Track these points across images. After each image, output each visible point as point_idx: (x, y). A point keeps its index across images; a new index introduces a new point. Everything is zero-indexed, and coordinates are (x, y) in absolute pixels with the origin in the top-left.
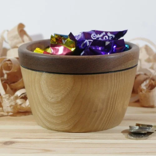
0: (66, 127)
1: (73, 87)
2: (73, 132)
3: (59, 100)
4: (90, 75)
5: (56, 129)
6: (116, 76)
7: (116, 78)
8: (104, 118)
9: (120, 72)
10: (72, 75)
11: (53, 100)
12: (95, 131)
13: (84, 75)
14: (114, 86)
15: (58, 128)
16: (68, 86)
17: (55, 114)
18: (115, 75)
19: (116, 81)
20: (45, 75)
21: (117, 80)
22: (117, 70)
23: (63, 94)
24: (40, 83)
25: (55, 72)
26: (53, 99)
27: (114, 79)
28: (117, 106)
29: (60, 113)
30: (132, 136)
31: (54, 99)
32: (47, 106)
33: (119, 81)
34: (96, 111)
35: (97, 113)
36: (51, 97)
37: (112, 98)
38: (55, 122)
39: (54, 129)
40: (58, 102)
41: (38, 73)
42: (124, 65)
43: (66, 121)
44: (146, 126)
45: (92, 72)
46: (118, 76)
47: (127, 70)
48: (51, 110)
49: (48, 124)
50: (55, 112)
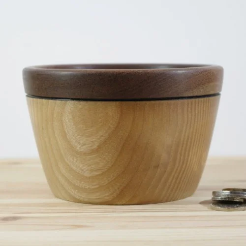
0: (106, 195)
1: (119, 123)
2: (118, 203)
3: (95, 147)
4: (148, 103)
6: (190, 105)
7: (189, 109)
8: (171, 179)
9: (197, 100)
10: (118, 103)
11: (83, 149)
13: (138, 102)
14: (188, 123)
16: (111, 122)
17: (87, 174)
19: (190, 114)
20: (70, 105)
21: (191, 112)
23: (102, 136)
24: (62, 121)
26: (84, 147)
27: (188, 111)
28: (191, 160)
31: (86, 146)
32: (73, 160)
33: (195, 115)
34: (157, 167)
35: (159, 170)
36: (82, 142)
37: (183, 144)
38: (88, 187)
40: (93, 152)
41: (58, 102)
42: (203, 88)
43: (107, 184)
45: (151, 97)
47: (208, 98)
48: (81, 166)
49: (76, 193)
50: (87, 170)
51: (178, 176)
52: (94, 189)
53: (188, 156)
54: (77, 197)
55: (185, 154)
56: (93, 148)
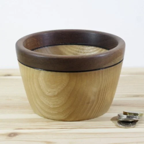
5: (53, 119)
7: (106, 73)
8: (96, 108)
9: (110, 68)
10: (68, 73)
11: (50, 94)
12: (88, 119)
15: (55, 117)
16: (64, 82)
17: (51, 106)
18: (105, 71)
21: (107, 75)
22: (107, 66)
23: (60, 89)
24: (38, 79)
25: (52, 70)
27: (105, 75)
29: (56, 105)
30: (121, 124)
32: (44, 99)
34: (88, 103)
36: (49, 91)
38: (52, 112)
39: (51, 118)
40: (55, 96)
42: (114, 61)
43: (62, 112)
44: (133, 115)
45: (86, 70)
46: (108, 71)
48: (49, 102)
49: (46, 114)
50: (52, 104)
51: (100, 106)
52: (55, 114)
53: (105, 95)
54: (46, 116)
55: (103, 95)
56: (55, 94)
